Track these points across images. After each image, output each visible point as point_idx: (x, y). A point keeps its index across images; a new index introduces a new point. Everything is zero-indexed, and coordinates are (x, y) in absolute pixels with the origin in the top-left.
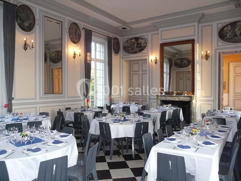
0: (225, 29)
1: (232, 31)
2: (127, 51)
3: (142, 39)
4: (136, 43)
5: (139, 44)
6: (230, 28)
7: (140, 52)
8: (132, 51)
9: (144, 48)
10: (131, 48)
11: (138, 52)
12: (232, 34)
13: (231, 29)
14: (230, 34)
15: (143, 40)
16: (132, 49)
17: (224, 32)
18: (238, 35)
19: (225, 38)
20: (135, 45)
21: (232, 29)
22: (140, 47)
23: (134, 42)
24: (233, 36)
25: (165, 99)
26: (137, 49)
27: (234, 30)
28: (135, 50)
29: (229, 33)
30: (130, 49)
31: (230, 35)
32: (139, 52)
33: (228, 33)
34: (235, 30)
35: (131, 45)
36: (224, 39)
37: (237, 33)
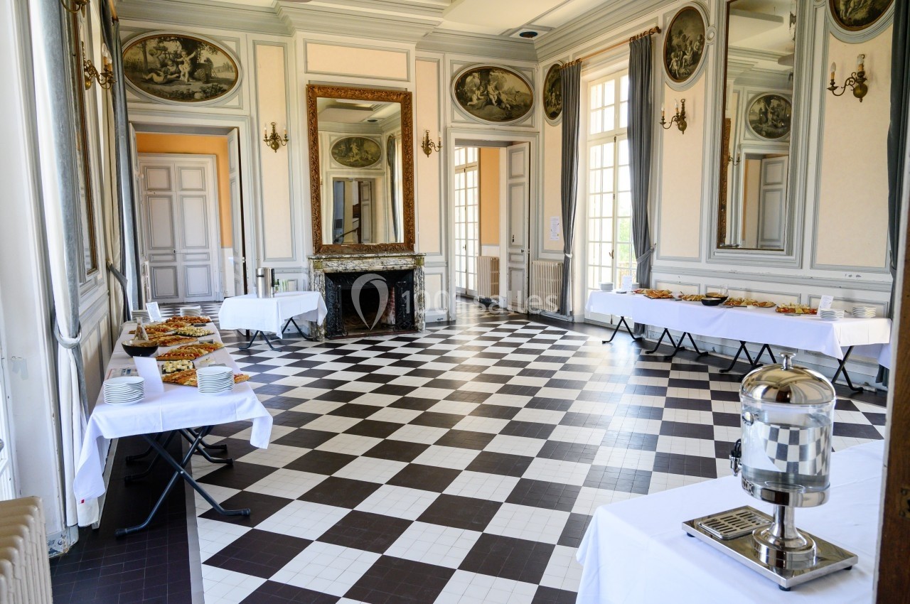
0: (469, 79)
1: (482, 89)
2: (146, 86)
3: (214, 49)
4: (187, 59)
5: (200, 66)
6: (479, 81)
7: (207, 98)
8: (167, 88)
9: (225, 87)
10: (162, 73)
11: (197, 96)
12: (482, 97)
13: (481, 83)
14: (480, 97)
15: (219, 53)
16: (169, 82)
17: (466, 88)
18: (494, 102)
19: (469, 103)
20: (185, 68)
21: (483, 84)
22: (208, 79)
23: (177, 55)
24: (484, 104)
25: (341, 269)
26: (196, 86)
27: (486, 88)
28: (183, 88)
29: (476, 92)
30: (160, 79)
31: (478, 99)
32: (202, 99)
33: (474, 92)
34: (489, 87)
35: (164, 65)
36: (466, 105)
37: (491, 97)
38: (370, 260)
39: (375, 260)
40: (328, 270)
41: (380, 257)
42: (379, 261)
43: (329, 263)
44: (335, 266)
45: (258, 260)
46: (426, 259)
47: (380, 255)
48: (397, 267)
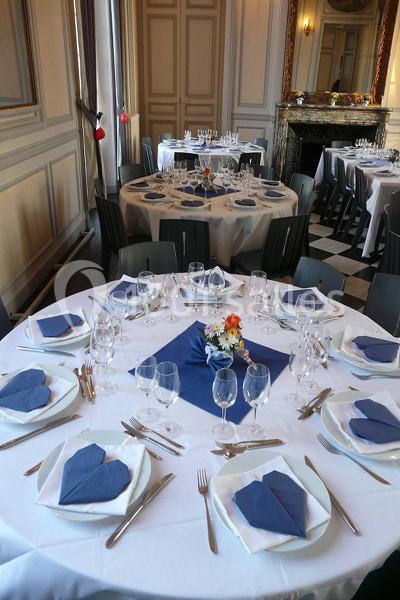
25: (304, 119)
38: (334, 112)
39: (339, 113)
40: (292, 119)
41: (343, 110)
42: (343, 113)
43: (294, 113)
44: (299, 116)
45: (233, 105)
46: (392, 116)
47: (345, 107)
48: (360, 123)
